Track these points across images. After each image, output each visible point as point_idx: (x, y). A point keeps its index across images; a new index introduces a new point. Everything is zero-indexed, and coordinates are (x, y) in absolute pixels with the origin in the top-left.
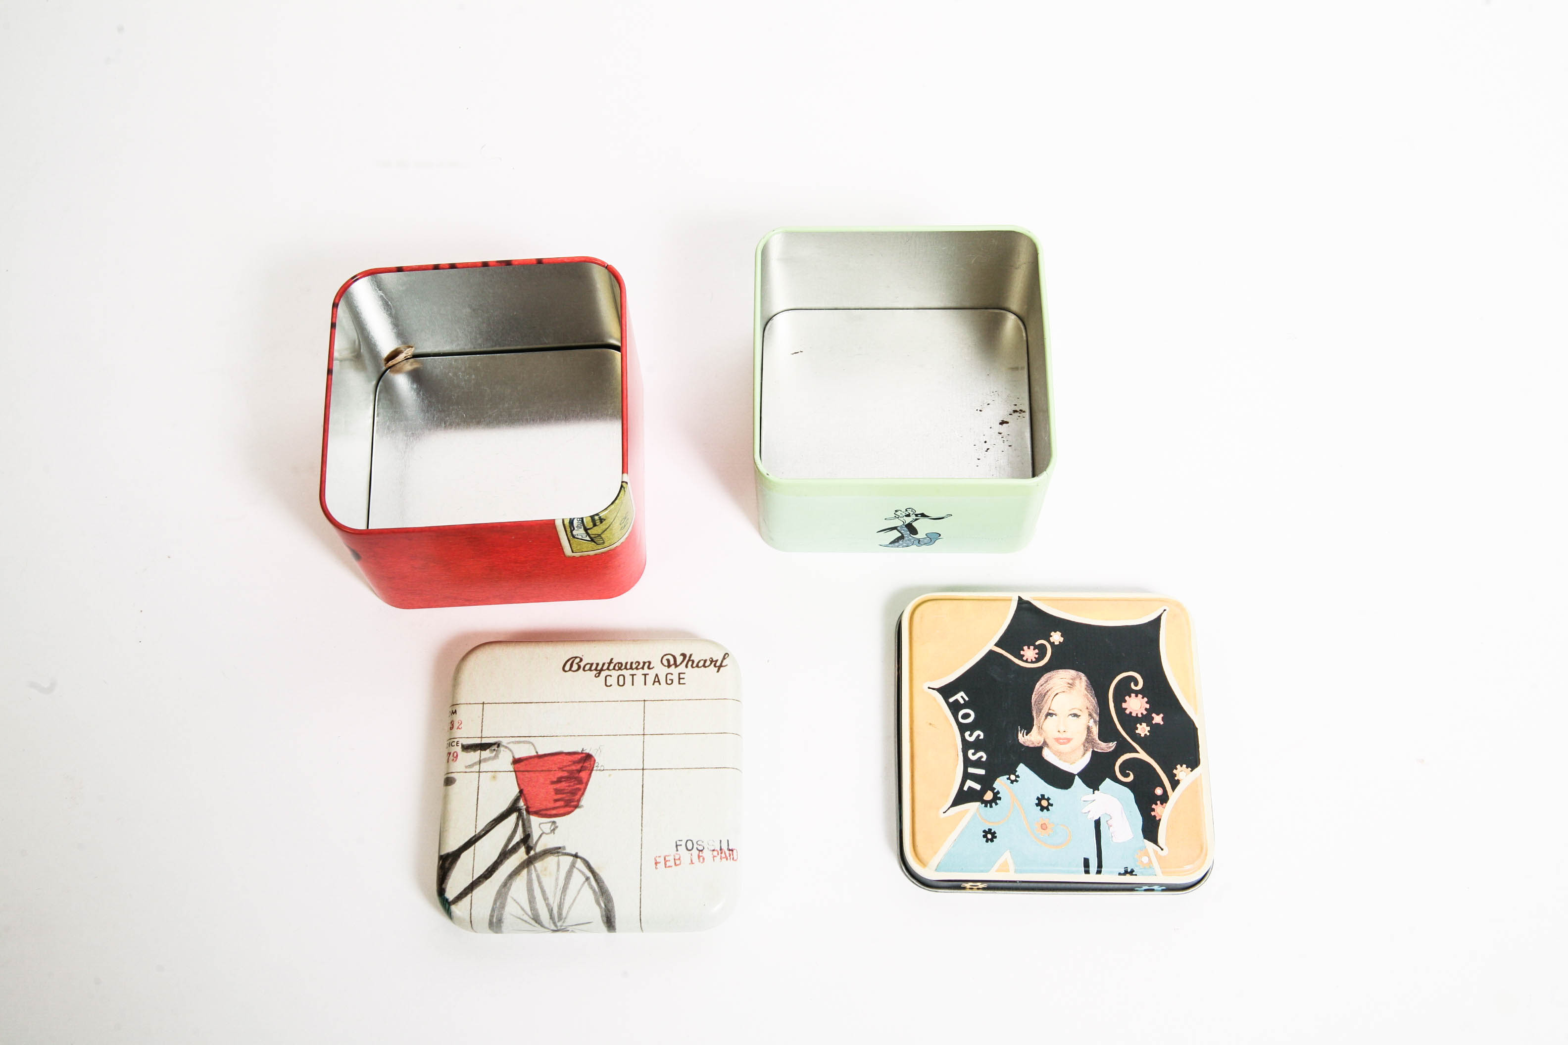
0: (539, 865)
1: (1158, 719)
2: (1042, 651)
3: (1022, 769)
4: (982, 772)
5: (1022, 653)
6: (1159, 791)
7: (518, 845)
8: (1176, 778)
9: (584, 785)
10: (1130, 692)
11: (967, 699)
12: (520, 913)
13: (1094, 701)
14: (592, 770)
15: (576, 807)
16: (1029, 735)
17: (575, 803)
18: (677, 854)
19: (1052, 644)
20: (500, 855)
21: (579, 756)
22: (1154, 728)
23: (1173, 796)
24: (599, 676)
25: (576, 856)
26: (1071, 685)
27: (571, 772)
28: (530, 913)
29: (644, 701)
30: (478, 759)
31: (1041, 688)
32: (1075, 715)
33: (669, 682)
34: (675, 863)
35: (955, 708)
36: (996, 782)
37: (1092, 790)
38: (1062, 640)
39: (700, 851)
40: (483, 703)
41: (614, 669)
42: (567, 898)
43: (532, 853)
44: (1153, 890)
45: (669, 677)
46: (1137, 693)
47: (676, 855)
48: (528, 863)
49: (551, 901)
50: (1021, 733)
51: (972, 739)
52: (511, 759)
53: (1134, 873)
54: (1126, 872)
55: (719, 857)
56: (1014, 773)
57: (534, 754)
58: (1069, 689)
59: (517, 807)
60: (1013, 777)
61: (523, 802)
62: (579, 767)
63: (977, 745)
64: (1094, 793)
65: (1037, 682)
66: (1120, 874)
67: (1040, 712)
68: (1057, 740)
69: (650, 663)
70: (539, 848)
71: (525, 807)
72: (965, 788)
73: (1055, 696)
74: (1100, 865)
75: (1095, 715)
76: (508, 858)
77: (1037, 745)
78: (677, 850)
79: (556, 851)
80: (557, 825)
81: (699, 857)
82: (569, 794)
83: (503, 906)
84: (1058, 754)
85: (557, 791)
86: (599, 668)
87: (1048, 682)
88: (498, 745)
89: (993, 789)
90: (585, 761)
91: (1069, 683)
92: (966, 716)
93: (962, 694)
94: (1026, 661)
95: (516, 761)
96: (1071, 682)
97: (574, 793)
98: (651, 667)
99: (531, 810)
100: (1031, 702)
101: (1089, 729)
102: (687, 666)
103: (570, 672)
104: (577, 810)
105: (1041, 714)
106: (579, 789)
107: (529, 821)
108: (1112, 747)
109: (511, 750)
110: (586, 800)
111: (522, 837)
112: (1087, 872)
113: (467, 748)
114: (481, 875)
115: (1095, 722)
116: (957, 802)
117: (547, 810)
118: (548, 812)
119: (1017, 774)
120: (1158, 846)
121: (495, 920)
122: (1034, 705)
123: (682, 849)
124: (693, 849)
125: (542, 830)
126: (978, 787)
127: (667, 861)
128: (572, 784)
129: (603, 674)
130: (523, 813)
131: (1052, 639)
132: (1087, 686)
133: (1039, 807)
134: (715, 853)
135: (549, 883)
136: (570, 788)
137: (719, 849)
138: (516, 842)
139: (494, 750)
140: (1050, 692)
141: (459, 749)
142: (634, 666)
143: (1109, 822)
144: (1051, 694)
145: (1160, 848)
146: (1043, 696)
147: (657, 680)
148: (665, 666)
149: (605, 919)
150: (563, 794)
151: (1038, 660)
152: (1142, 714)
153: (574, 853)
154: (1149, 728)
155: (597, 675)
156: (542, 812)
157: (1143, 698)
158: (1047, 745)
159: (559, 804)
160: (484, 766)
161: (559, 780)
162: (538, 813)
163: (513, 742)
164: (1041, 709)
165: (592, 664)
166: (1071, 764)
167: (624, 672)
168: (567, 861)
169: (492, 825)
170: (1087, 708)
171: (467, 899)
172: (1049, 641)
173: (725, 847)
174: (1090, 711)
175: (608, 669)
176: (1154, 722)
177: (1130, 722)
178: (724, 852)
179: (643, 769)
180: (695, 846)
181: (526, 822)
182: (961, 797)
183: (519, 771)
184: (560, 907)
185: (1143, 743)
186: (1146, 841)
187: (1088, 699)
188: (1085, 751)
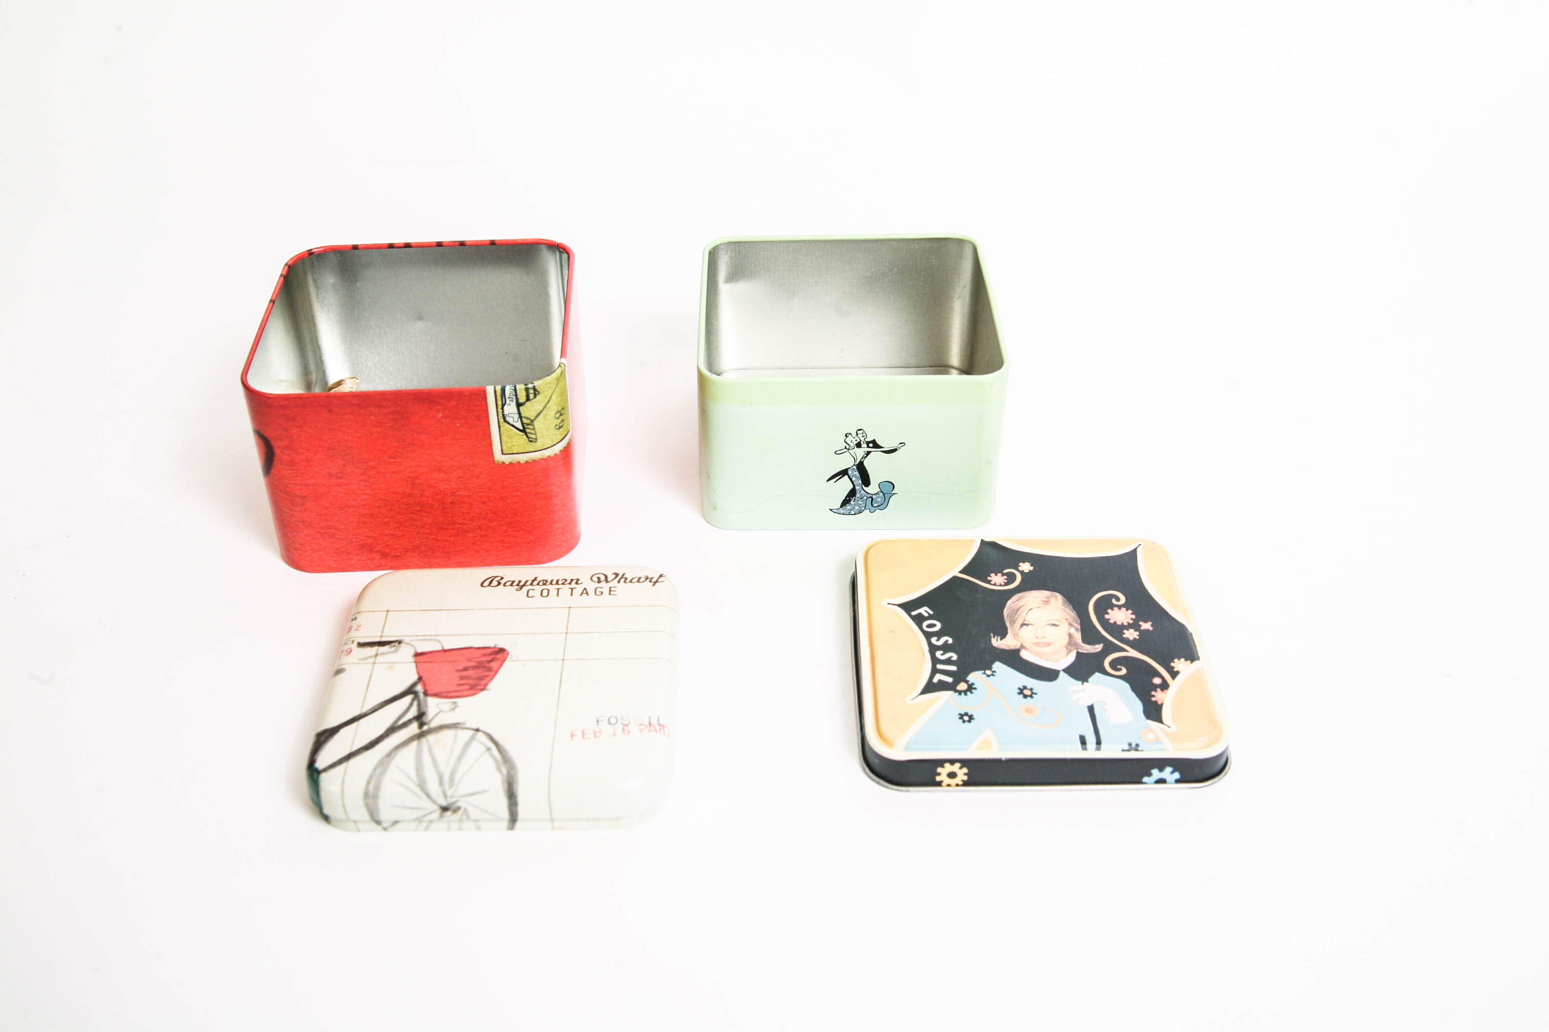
0: (431, 738)
2: (1011, 578)
3: (998, 666)
4: (954, 668)
5: (989, 578)
6: (1157, 681)
7: (410, 722)
8: (1175, 670)
9: (493, 673)
10: (1112, 607)
11: (931, 612)
12: (403, 780)
13: (1073, 614)
14: (505, 660)
15: (482, 690)
16: (1003, 640)
17: (482, 687)
19: (1022, 573)
20: (388, 730)
21: (491, 651)
23: (1174, 684)
24: (520, 590)
25: (477, 730)
26: (1046, 602)
27: (479, 663)
28: (415, 779)
29: (570, 608)
30: (375, 653)
31: (1013, 605)
32: (1053, 625)
33: (598, 593)
34: (594, 736)
35: (919, 620)
36: (970, 676)
37: (1081, 682)
38: (1031, 569)
39: (624, 725)
40: (388, 611)
41: (538, 584)
42: (461, 766)
43: (425, 728)
45: (598, 590)
46: (1120, 607)
47: (596, 728)
48: (420, 736)
49: (442, 768)
50: (994, 638)
51: (939, 643)
52: (413, 653)
53: (1139, 748)
54: (1130, 748)
55: (648, 730)
56: (990, 669)
57: (439, 648)
58: (1044, 605)
59: (413, 691)
60: (988, 672)
61: (421, 685)
62: (489, 658)
63: (945, 648)
64: (1083, 684)
65: (1008, 600)
66: (1123, 750)
67: (1014, 623)
68: (1037, 644)
69: (578, 580)
70: (433, 724)
71: (422, 690)
72: (935, 680)
73: (1029, 610)
74: (1099, 743)
75: (1076, 625)
76: (396, 733)
77: (1013, 648)
78: (598, 725)
79: (454, 726)
80: (458, 704)
81: (623, 730)
82: (475, 680)
83: (383, 773)
85: (461, 678)
86: (521, 584)
87: (1021, 600)
88: (400, 642)
89: (967, 682)
90: (499, 654)
91: (1043, 601)
92: (932, 626)
93: (926, 608)
94: (995, 584)
95: (417, 655)
96: (1046, 600)
97: (481, 679)
98: (579, 582)
99: (428, 692)
100: (1003, 616)
101: (1070, 636)
102: (619, 582)
103: (489, 587)
104: (485, 692)
105: (1015, 624)
106: (488, 676)
107: (426, 701)
108: (1098, 649)
109: (413, 646)
110: (494, 685)
111: (416, 715)
112: (1084, 749)
113: (361, 645)
114: (362, 747)
115: (1077, 629)
116: (925, 691)
117: (448, 692)
118: (450, 695)
119: (993, 670)
120: (1165, 725)
122: (1007, 617)
124: (617, 725)
125: (440, 709)
126: (949, 680)
127: (585, 734)
128: (480, 672)
129: (525, 589)
130: (419, 695)
131: (1020, 568)
132: (1063, 602)
133: (1022, 696)
134: (643, 727)
135: (441, 755)
136: (478, 675)
137: (647, 723)
138: (408, 719)
139: (394, 646)
140: (1023, 608)
141: (354, 646)
142: (560, 582)
143: (1104, 706)
144: (1024, 610)
145: (1167, 726)
146: (1016, 611)
147: (585, 592)
148: (595, 582)
149: (506, 786)
150: (470, 679)
151: (1006, 584)
152: (1128, 623)
153: (475, 727)
154: (1137, 633)
155: (518, 589)
156: (442, 695)
157: (1127, 610)
158: (1025, 648)
159: (461, 688)
160: (380, 659)
161: (466, 669)
162: (436, 695)
163: (415, 640)
164: (1015, 621)
165: (513, 582)
166: (1054, 662)
167: (549, 587)
168: (467, 734)
169: (382, 705)
170: (1066, 619)
171: (341, 768)
172: (1018, 570)
173: (654, 722)
174: (1070, 621)
175: (531, 584)
176: (1142, 628)
177: (1117, 630)
178: (654, 726)
179: (563, 660)
180: (620, 721)
181: (422, 703)
182: (930, 687)
183: (420, 662)
184: (453, 774)
185: (1133, 644)
186: (1150, 722)
187: (1066, 612)
188: (1069, 652)
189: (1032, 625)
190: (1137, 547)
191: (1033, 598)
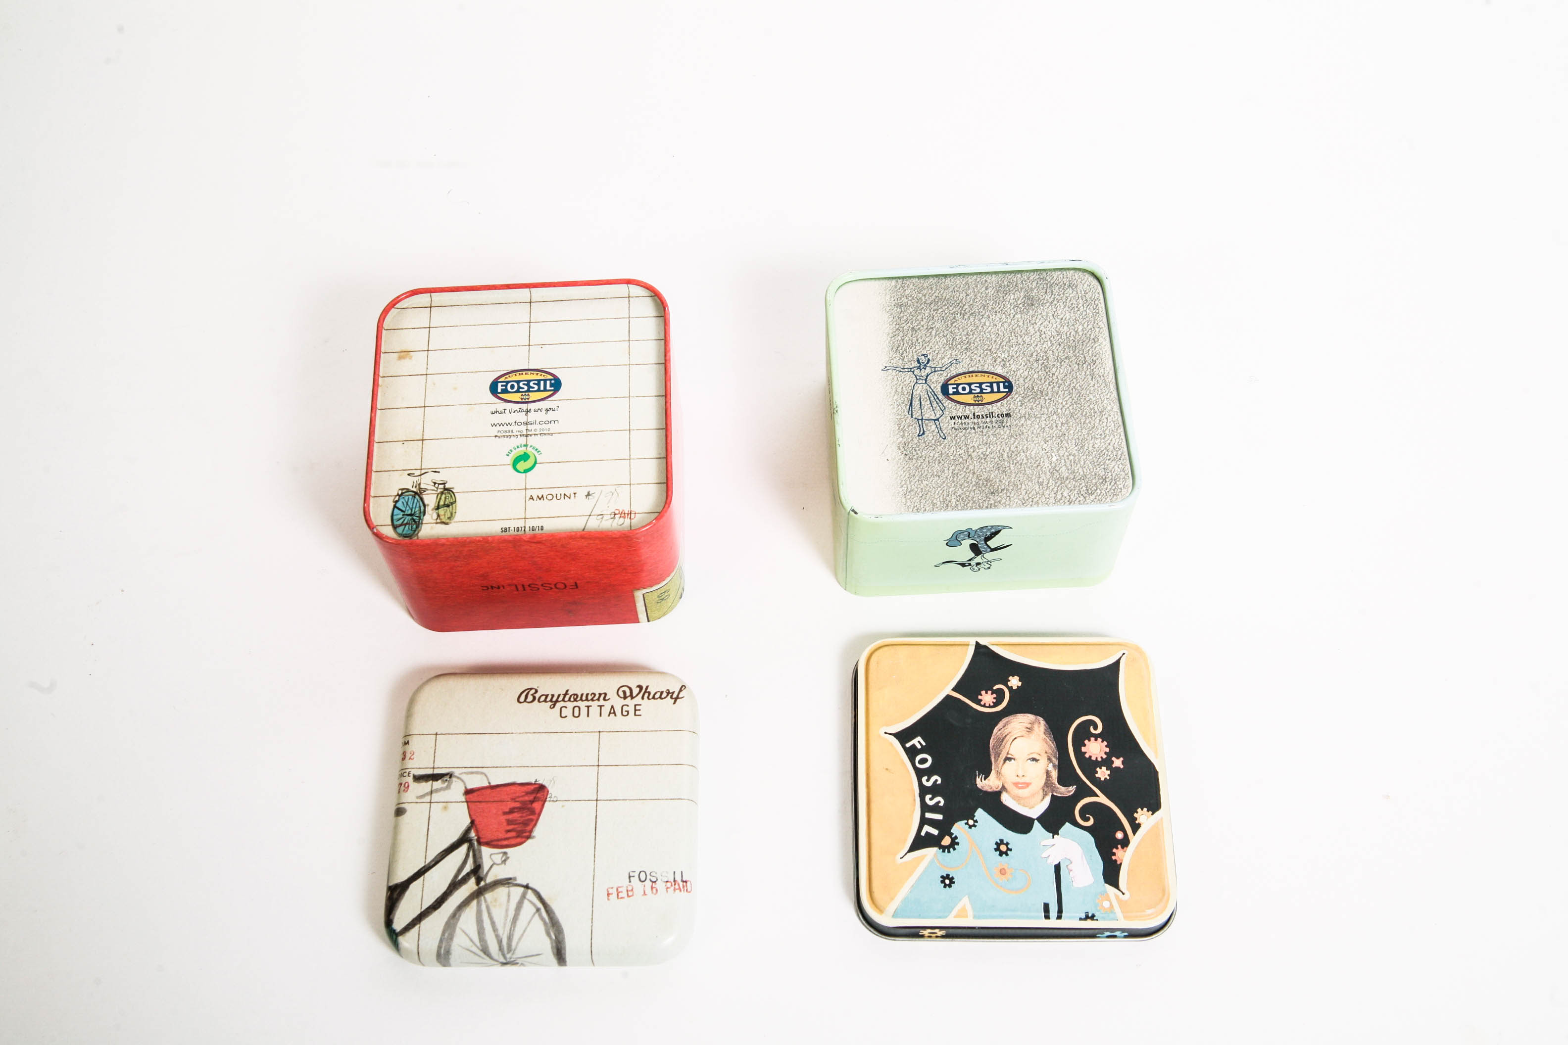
0: (489, 896)
1: (1118, 763)
2: (1000, 695)
3: (980, 814)
4: (940, 817)
5: (980, 697)
6: (1119, 835)
7: (468, 876)
8: (1137, 822)
9: (536, 816)
10: (1089, 736)
11: (924, 744)
12: (469, 944)
13: (1053, 745)
14: (545, 801)
15: (528, 837)
16: (987, 780)
17: (527, 834)
18: (630, 885)
19: (1010, 689)
20: (450, 886)
21: (532, 787)
22: (1114, 771)
23: (1134, 840)
24: (554, 707)
25: (527, 887)
26: (1030, 730)
27: (523, 803)
28: (478, 944)
29: (600, 732)
30: (429, 790)
31: (999, 732)
32: (1034, 759)
33: (625, 713)
34: (628, 895)
35: (912, 753)
36: (954, 828)
37: (1051, 834)
38: (1020, 684)
39: (653, 882)
40: (436, 734)
41: (569, 700)
42: (516, 929)
43: (482, 884)
44: (1115, 937)
45: (625, 708)
46: (1096, 737)
47: (629, 887)
48: (478, 894)
49: (500, 932)
50: (979, 778)
51: (929, 784)
52: (463, 790)
53: (1095, 918)
54: (1087, 917)
55: (672, 887)
56: (973, 817)
57: (486, 784)
58: (1027, 733)
59: (468, 838)
60: (971, 822)
61: (474, 832)
62: (531, 798)
63: (934, 790)
64: (1053, 838)
65: (995, 726)
66: (1081, 919)
67: (999, 757)
68: (1016, 784)
69: (606, 694)
70: (489, 879)
71: (476, 838)
72: (922, 833)
73: (1013, 740)
74: (1060, 911)
75: (1054, 759)
76: (457, 889)
77: (995, 790)
78: (630, 882)
79: (507, 882)
80: (508, 856)
81: (652, 888)
82: (521, 825)
83: (451, 938)
84: (1017, 798)
85: (509, 822)
86: (554, 699)
87: (1007, 727)
88: (451, 775)
89: (951, 835)
90: (538, 792)
91: (1027, 728)
92: (924, 761)
93: (919, 739)
94: (984, 706)
95: (468, 792)
96: (1029, 726)
97: (526, 823)
98: (607, 698)
99: (482, 840)
100: (989, 747)
101: (1048, 773)
102: (643, 698)
103: (525, 703)
104: (529, 841)
105: (999, 759)
106: (532, 820)
107: (480, 851)
108: (1072, 791)
109: (463, 781)
110: (539, 831)
111: (473, 868)
112: (1047, 917)
113: (417, 779)
114: (430, 906)
115: (1054, 766)
116: (913, 847)
117: (498, 840)
118: (500, 843)
119: (975, 819)
120: (1120, 891)
121: (442, 951)
122: (992, 748)
123: (635, 880)
124: (646, 881)
125: (493, 861)
126: (935, 832)
127: (620, 892)
128: (524, 815)
129: (559, 705)
130: (474, 844)
131: (1010, 684)
132: (1045, 730)
133: (998, 852)
134: (669, 885)
135: (499, 915)
136: (523, 819)
137: (672, 879)
138: (466, 873)
139: (446, 780)
140: (1008, 736)
141: (410, 780)
142: (590, 697)
143: (1069, 866)
144: (1009, 739)
145: (1122, 892)
146: (1001, 741)
147: (612, 711)
148: (621, 697)
149: (555, 951)
150: (515, 824)
151: (996, 705)
152: (1102, 757)
153: (525, 884)
154: (1108, 772)
155: (552, 706)
156: (493, 843)
157: (1102, 742)
158: (1006, 789)
159: (510, 835)
160: (436, 797)
161: (511, 811)
162: (489, 844)
163: (465, 773)
164: (1000, 754)
165: (547, 696)
166: (1030, 808)
167: (579, 703)
168: (517, 892)
169: (442, 855)
170: (1046, 752)
171: (414, 931)
172: (1007, 686)
173: (678, 878)
174: (1050, 755)
175: (563, 700)
176: (1114, 766)
177: (1090, 766)
178: (680, 884)
179: (597, 800)
180: (649, 877)
181: (477, 853)
182: (920, 843)
183: (470, 802)
184: (510, 938)
185: (1104, 786)
186: (1107, 885)
187: (1047, 743)
188: (1045, 795)
189: (1014, 759)
190: (1121, 657)
191: (1019, 723)
